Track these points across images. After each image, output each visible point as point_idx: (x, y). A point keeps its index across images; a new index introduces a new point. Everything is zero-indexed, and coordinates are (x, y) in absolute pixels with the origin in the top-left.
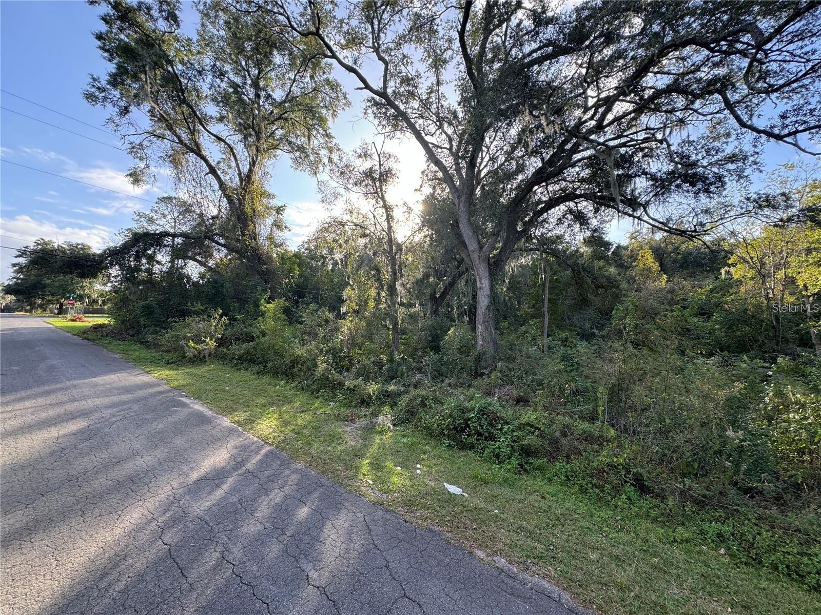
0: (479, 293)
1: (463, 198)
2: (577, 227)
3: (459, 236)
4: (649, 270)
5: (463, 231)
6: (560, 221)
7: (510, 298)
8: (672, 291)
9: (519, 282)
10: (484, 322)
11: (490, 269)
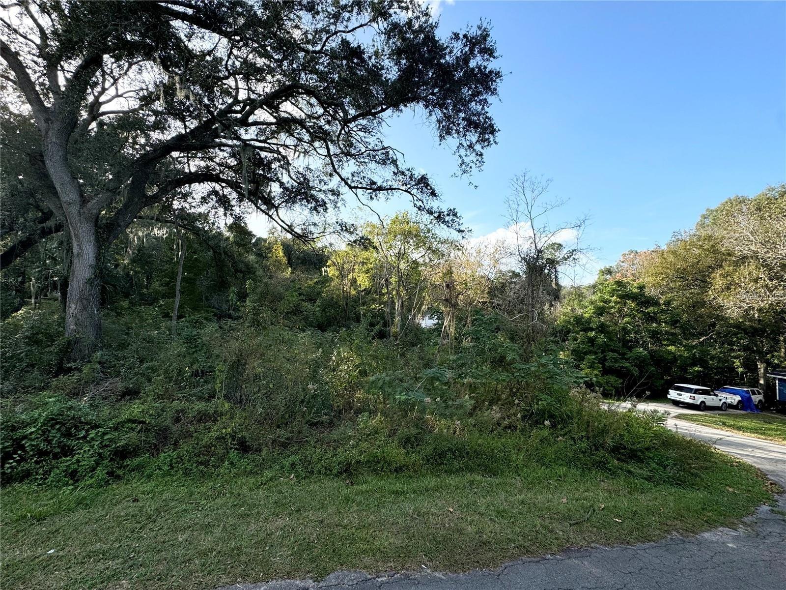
0: (76, 261)
1: (56, 126)
2: (221, 211)
3: (45, 176)
4: (280, 262)
5: (51, 171)
6: (204, 200)
7: (136, 272)
8: (293, 281)
9: (150, 256)
10: (81, 299)
11: (97, 232)
